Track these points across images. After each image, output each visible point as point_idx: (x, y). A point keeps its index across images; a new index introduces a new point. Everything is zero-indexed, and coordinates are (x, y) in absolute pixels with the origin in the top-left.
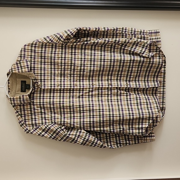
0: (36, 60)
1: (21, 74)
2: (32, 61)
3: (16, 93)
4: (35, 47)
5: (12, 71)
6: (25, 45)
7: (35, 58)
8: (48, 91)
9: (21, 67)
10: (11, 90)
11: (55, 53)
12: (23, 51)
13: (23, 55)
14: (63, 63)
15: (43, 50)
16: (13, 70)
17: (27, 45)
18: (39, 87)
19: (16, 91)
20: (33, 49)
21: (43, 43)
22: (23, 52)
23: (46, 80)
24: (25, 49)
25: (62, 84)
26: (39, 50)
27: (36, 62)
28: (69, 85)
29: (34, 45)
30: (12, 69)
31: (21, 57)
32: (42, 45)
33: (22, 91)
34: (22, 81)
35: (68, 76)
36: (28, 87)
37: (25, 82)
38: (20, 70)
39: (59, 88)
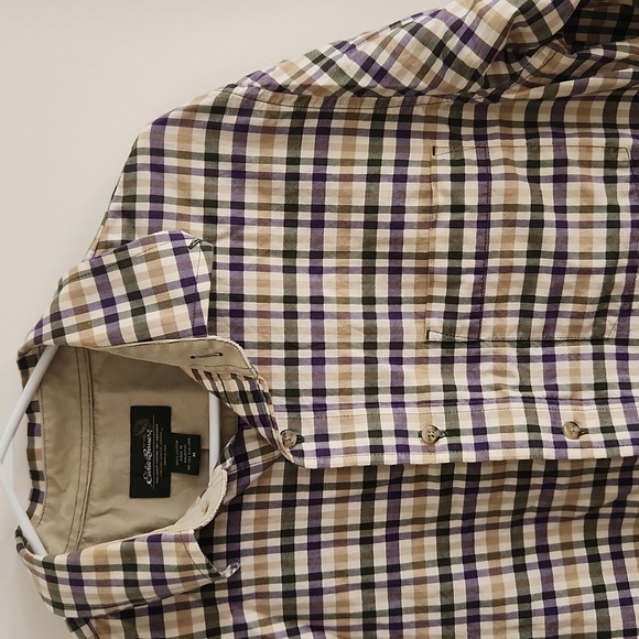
0: (251, 239)
1: (133, 354)
2: (219, 244)
3: (96, 506)
4: (241, 130)
5: (59, 333)
6: (162, 122)
7: (238, 222)
8: (347, 486)
9: (134, 296)
10: (51, 482)
11: (400, 179)
12: (143, 167)
13: (143, 199)
14: (469, 256)
15: (307, 153)
16: (67, 322)
17: (175, 122)
18: (282, 458)
19: (96, 489)
20: (226, 147)
21: (303, 101)
22: (144, 176)
23: (333, 392)
24: (157, 152)
25: (466, 423)
26: (270, 160)
27: (251, 252)
28: (520, 429)
29: (230, 119)
30: (56, 316)
31: (129, 215)
32: (299, 115)
33: (139, 490)
34: (138, 414)
35: (504, 359)
36: (184, 455)
37: (163, 414)
38: (126, 325)
39: (444, 457)
